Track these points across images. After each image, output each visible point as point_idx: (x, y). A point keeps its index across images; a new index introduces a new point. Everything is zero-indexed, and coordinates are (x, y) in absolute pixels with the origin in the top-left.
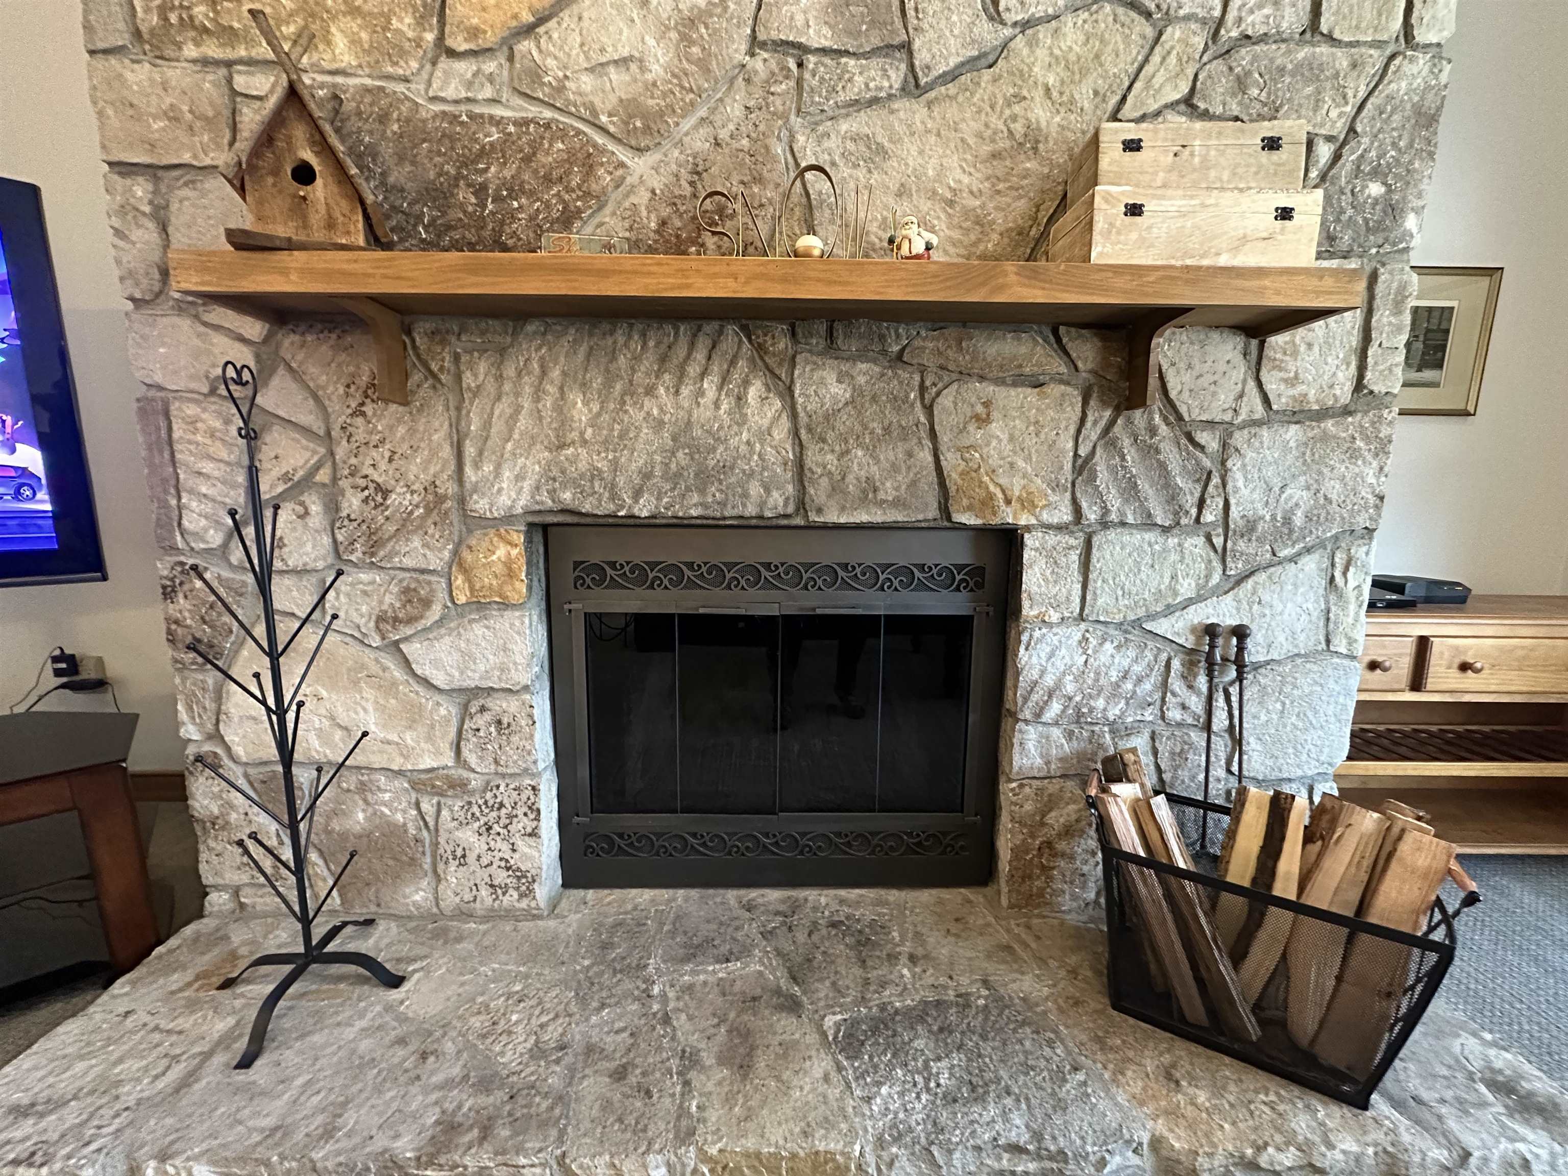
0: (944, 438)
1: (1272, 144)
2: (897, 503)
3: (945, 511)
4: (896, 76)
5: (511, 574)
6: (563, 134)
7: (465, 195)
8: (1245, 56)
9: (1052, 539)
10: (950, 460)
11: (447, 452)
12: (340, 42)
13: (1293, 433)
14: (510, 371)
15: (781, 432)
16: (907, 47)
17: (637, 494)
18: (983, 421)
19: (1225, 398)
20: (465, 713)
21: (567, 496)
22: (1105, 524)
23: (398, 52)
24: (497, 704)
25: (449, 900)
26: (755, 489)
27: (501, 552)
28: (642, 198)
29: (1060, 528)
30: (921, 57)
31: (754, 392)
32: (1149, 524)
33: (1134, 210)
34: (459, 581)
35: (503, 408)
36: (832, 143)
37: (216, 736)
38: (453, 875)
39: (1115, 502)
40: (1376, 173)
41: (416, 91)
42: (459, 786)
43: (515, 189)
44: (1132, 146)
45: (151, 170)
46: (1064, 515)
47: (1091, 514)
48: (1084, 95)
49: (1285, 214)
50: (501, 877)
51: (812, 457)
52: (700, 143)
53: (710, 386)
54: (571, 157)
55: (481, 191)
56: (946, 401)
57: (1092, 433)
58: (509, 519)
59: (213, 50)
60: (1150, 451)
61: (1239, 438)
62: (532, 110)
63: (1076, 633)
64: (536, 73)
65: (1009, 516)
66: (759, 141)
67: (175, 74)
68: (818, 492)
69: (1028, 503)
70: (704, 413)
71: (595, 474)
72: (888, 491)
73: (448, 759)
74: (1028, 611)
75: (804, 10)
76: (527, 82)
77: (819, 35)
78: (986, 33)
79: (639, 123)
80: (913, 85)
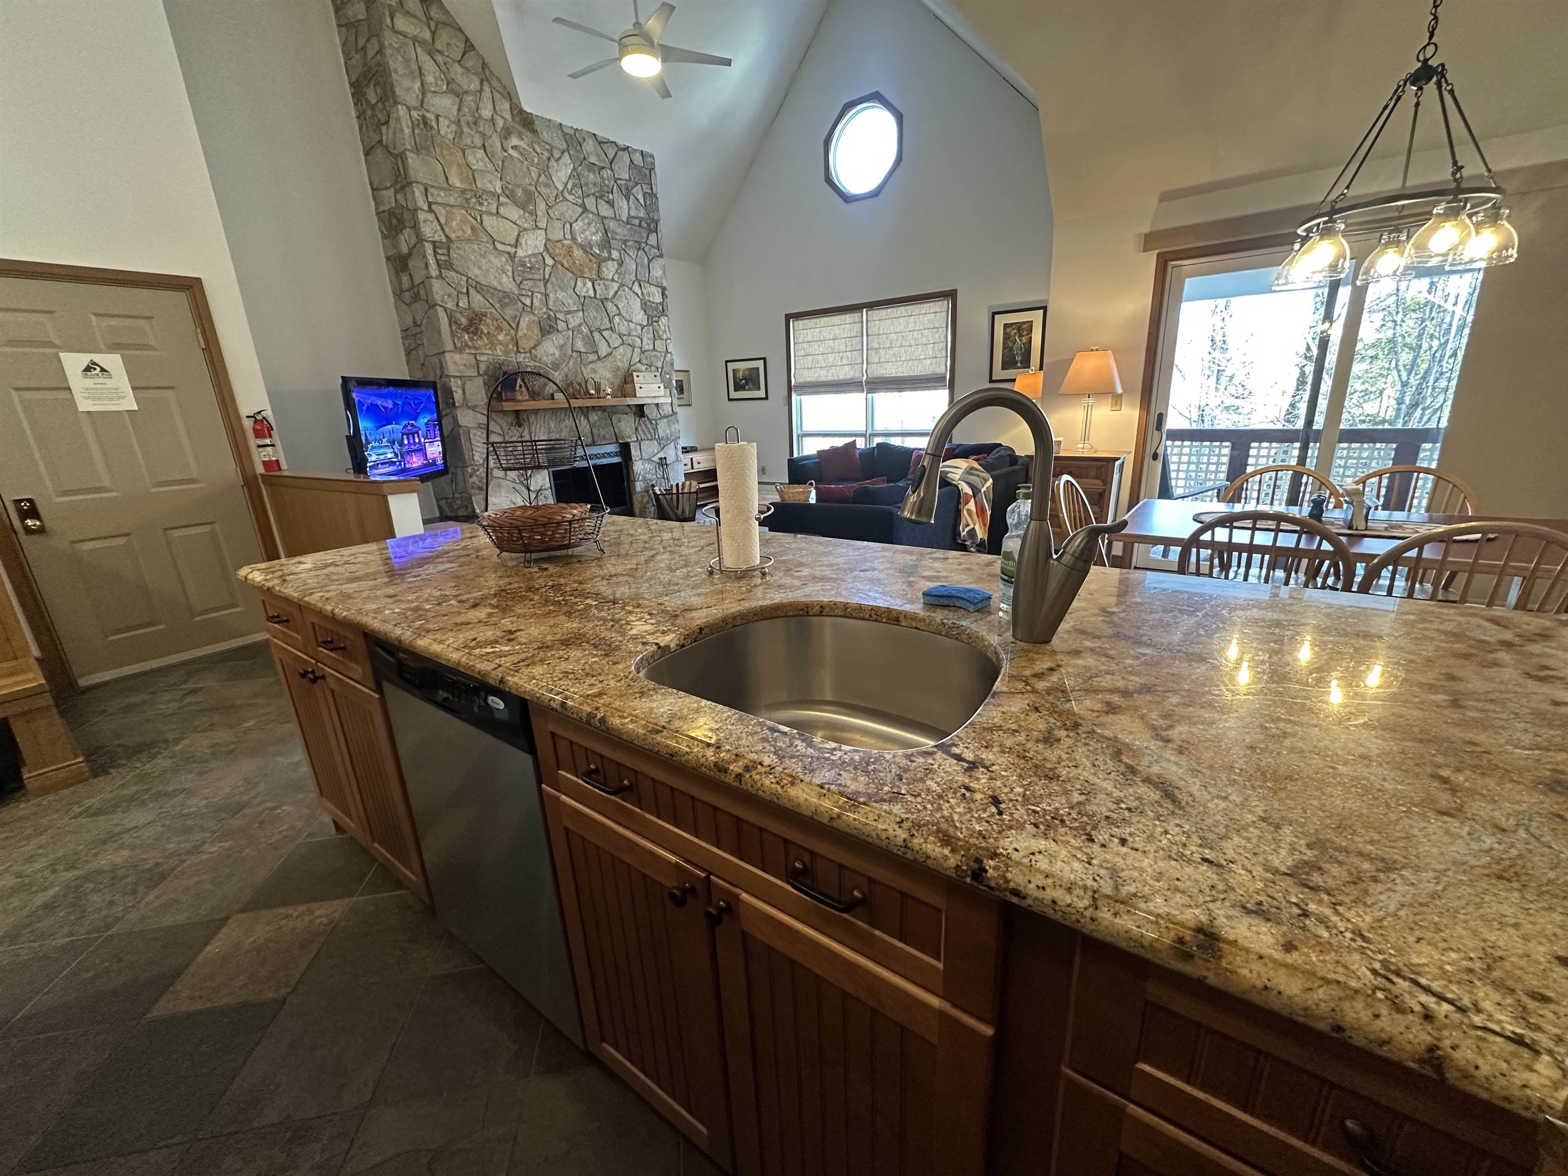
0: (615, 426)
1: (655, 376)
3: (617, 440)
4: (596, 357)
6: (542, 368)
9: (634, 444)
10: (616, 430)
12: (498, 350)
14: (538, 417)
15: (588, 427)
16: (597, 352)
19: (654, 414)
22: (642, 440)
23: (509, 352)
28: (558, 381)
29: (635, 441)
30: (599, 353)
31: (582, 419)
32: (648, 439)
33: (640, 387)
35: (538, 426)
36: (588, 370)
39: (642, 436)
40: (667, 374)
41: (514, 360)
44: (638, 376)
45: (460, 377)
46: (635, 439)
47: (639, 438)
48: (625, 360)
49: (659, 387)
51: (594, 431)
52: (566, 370)
54: (544, 373)
56: (614, 418)
57: (637, 422)
59: (473, 351)
60: (646, 425)
61: (658, 422)
62: (536, 364)
63: (641, 463)
64: (536, 357)
66: (576, 370)
67: (465, 356)
68: (596, 438)
69: (629, 437)
72: (607, 437)
75: (580, 345)
76: (534, 358)
77: (583, 350)
78: (609, 350)
79: (556, 367)
80: (599, 359)
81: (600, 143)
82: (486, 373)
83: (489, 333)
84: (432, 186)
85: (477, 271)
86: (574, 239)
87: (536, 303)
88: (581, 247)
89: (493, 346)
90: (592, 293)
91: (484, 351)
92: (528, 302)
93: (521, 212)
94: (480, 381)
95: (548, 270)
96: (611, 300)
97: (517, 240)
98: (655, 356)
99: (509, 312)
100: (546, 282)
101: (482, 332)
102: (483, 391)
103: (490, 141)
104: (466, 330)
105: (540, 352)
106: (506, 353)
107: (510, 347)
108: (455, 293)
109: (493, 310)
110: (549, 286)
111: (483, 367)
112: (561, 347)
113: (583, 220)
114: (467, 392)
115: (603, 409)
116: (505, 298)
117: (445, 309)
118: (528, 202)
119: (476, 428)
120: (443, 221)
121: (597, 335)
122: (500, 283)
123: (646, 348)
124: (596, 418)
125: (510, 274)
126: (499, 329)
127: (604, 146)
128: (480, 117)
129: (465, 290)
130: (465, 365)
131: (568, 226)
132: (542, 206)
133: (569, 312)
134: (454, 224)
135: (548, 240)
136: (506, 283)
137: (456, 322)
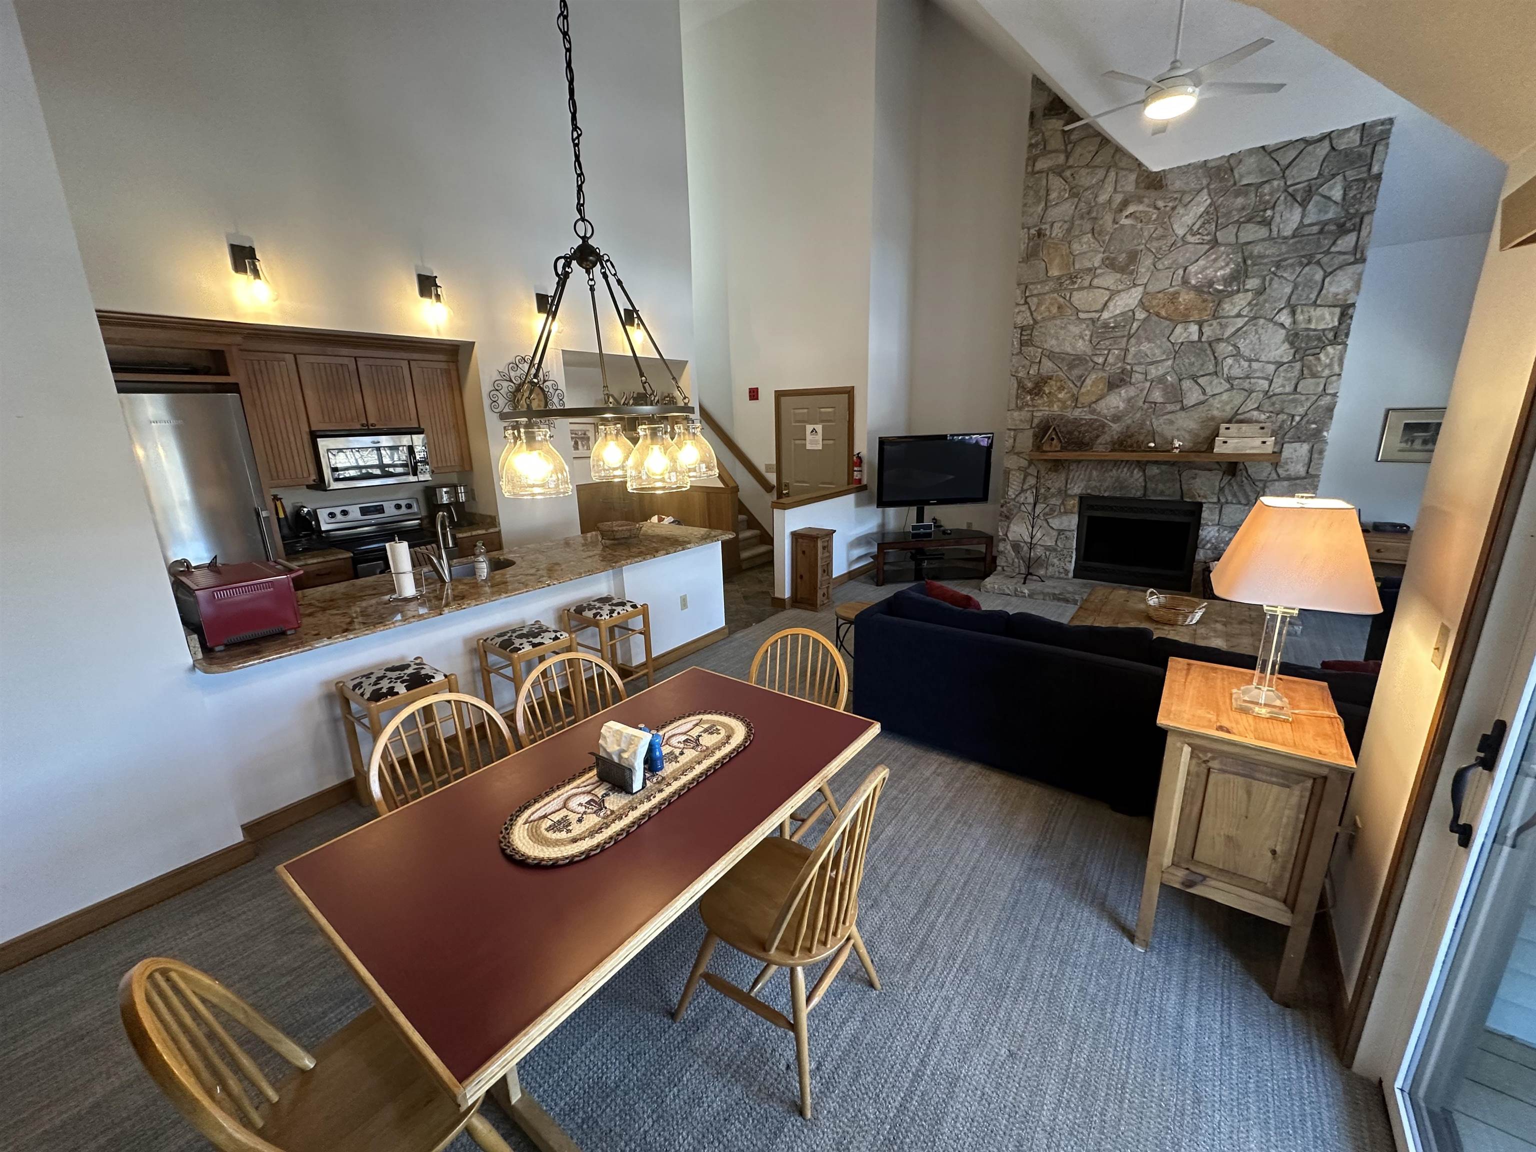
0: (1183, 482)
1: (1262, 428)
2: (1169, 495)
3: (1182, 497)
4: (1178, 407)
5: (1074, 507)
6: (1099, 421)
7: (1076, 433)
8: (1274, 398)
9: (1211, 506)
10: (1185, 487)
11: (1064, 482)
12: (1055, 406)
13: (1286, 483)
14: (1080, 466)
15: (1141, 480)
16: (1182, 401)
17: (1105, 491)
18: (1194, 478)
19: (1265, 474)
20: (1059, 534)
21: (1089, 491)
22: (1227, 503)
23: (1067, 408)
24: (1068, 533)
25: (1049, 574)
26: (1134, 491)
27: (1072, 502)
28: (1114, 433)
29: (1214, 503)
30: (1185, 402)
31: (1135, 472)
32: (1240, 503)
33: (1225, 442)
34: (1062, 507)
35: (1078, 474)
36: (1161, 421)
37: (1006, 535)
38: (1050, 569)
39: (1230, 498)
40: (1314, 423)
41: (1069, 414)
42: (1055, 550)
43: (1087, 431)
44: (1228, 429)
45: (1014, 430)
46: (1215, 500)
47: (1223, 500)
48: (1228, 408)
49: (1264, 442)
50: (1062, 570)
51: (1148, 485)
52: (1129, 422)
53: (1125, 470)
54: (1100, 425)
55: (1080, 432)
56: (1184, 474)
57: (1225, 481)
58: (1075, 495)
59: (1031, 409)
60: (1241, 486)
61: (1268, 484)
62: (1093, 417)
63: (1216, 528)
64: (1095, 410)
65: (1199, 500)
66: (1144, 421)
67: (1023, 413)
68: (1149, 492)
69: (1205, 497)
70: (1123, 475)
71: (1096, 487)
72: (1167, 492)
73: (1054, 544)
74: (1202, 522)
75: (1157, 396)
76: (1093, 412)
77: (1160, 400)
78: (1202, 398)
79: (1116, 418)
80: (1183, 409)
81: (1270, 154)
82: (1038, 426)
83: (1050, 393)
84: (1032, 283)
85: (1054, 342)
86: (1185, 282)
87: (1111, 359)
88: (1198, 289)
89: (1051, 404)
90: (1195, 337)
91: (1041, 408)
92: (1100, 360)
93: (1119, 276)
94: (1031, 432)
95: (1135, 325)
96: (1227, 340)
97: (1106, 304)
98: (1293, 401)
99: (1076, 372)
100: (1130, 337)
101: (1044, 393)
102: (1031, 441)
103: (1101, 222)
104: (1030, 392)
105: (1101, 406)
106: (1064, 407)
107: (1069, 403)
108: (1028, 363)
109: (1060, 373)
110: (1133, 341)
111: (1036, 421)
112: (1129, 400)
113: (1208, 257)
114: (1018, 441)
115: (1173, 464)
116: (1077, 361)
117: (1017, 377)
118: (1128, 265)
119: (1015, 470)
120: (1033, 309)
121: (1187, 384)
122: (1074, 348)
123: (1278, 391)
124: (1157, 471)
125: (1087, 338)
126: (1061, 389)
127: (1277, 156)
128: (1096, 204)
129: (1038, 360)
130: (1021, 420)
131: (1181, 272)
132: (1148, 261)
133: (1152, 363)
134: (1043, 308)
135: (1146, 293)
136: (1082, 346)
137: (1023, 387)
